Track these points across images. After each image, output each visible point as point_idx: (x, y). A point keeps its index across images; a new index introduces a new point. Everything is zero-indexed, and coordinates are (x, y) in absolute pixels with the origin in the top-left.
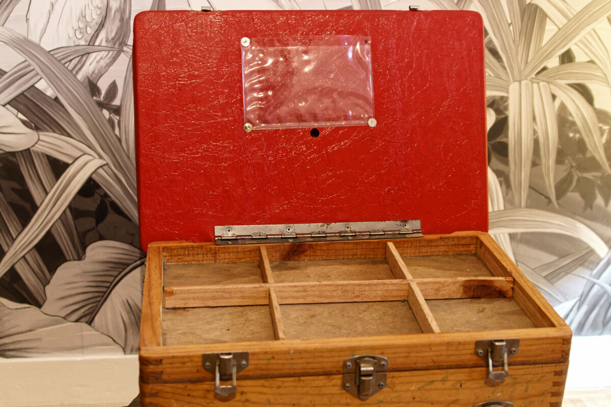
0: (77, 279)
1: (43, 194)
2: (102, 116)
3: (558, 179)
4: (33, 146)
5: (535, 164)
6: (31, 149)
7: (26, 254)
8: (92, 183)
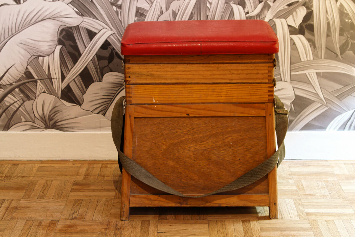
0: (99, 92)
1: (84, 48)
2: (112, 9)
3: (341, 44)
4: (80, 24)
5: (328, 36)
6: (79, 25)
7: (75, 78)
8: (107, 43)
